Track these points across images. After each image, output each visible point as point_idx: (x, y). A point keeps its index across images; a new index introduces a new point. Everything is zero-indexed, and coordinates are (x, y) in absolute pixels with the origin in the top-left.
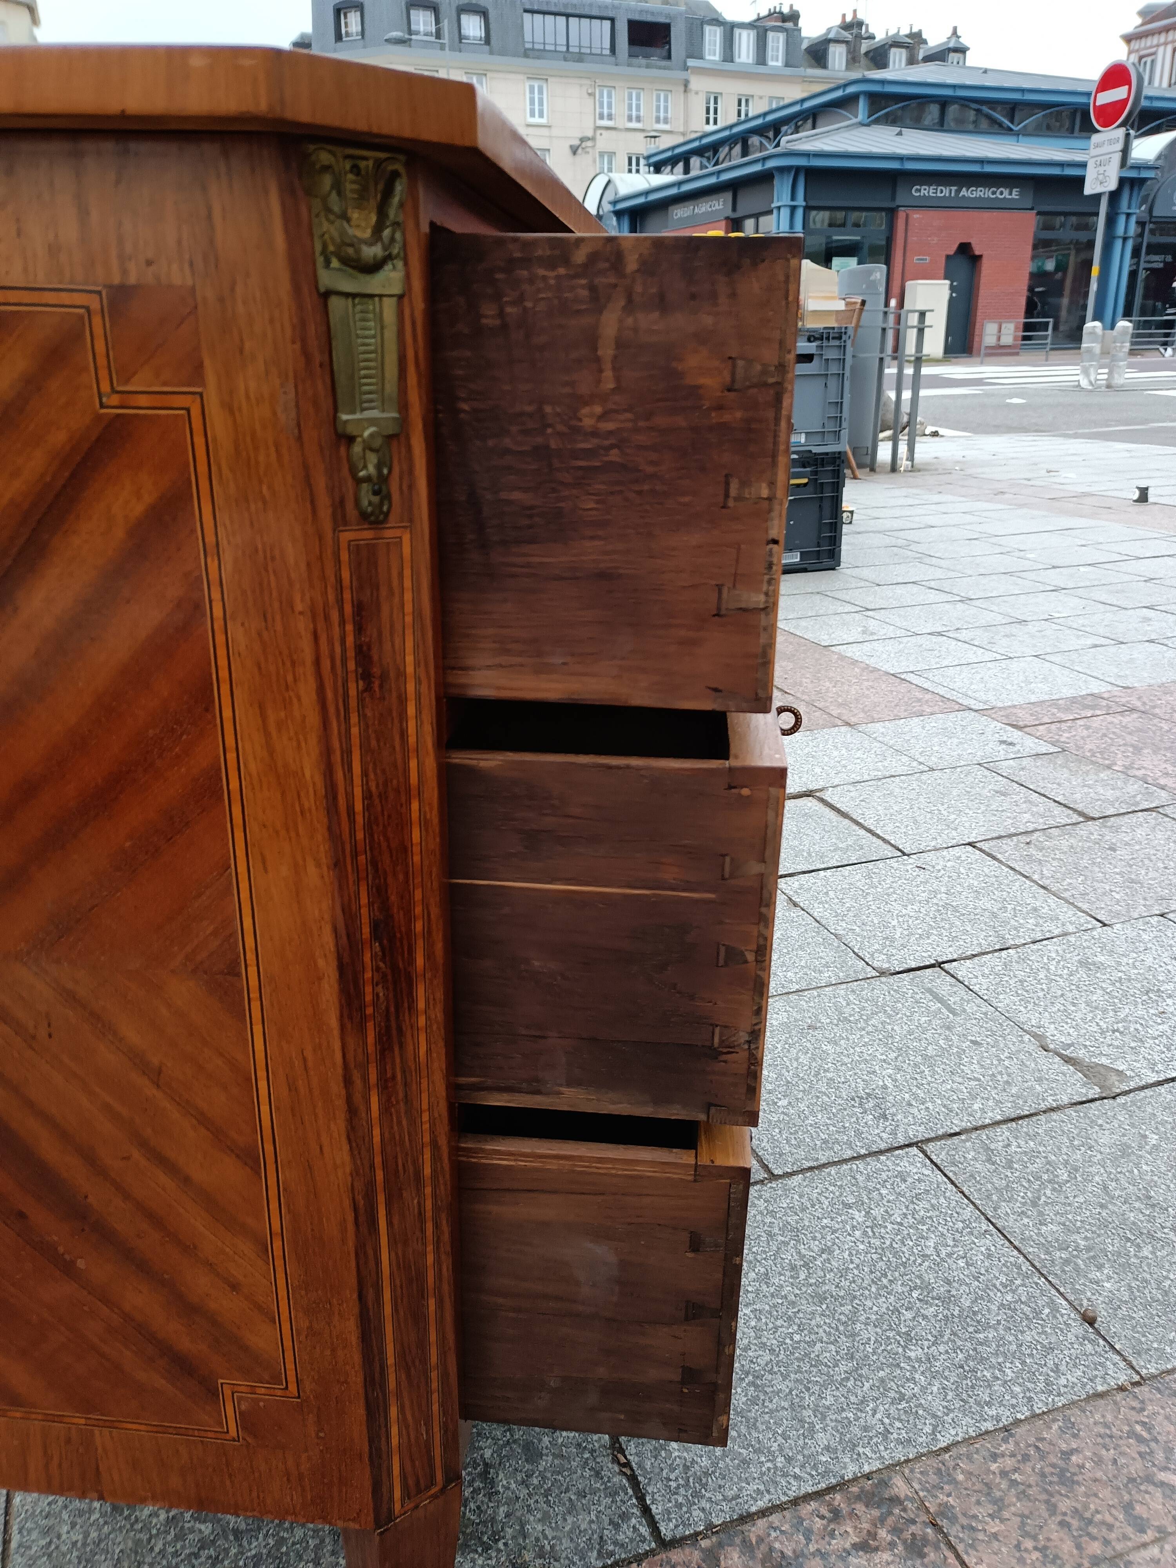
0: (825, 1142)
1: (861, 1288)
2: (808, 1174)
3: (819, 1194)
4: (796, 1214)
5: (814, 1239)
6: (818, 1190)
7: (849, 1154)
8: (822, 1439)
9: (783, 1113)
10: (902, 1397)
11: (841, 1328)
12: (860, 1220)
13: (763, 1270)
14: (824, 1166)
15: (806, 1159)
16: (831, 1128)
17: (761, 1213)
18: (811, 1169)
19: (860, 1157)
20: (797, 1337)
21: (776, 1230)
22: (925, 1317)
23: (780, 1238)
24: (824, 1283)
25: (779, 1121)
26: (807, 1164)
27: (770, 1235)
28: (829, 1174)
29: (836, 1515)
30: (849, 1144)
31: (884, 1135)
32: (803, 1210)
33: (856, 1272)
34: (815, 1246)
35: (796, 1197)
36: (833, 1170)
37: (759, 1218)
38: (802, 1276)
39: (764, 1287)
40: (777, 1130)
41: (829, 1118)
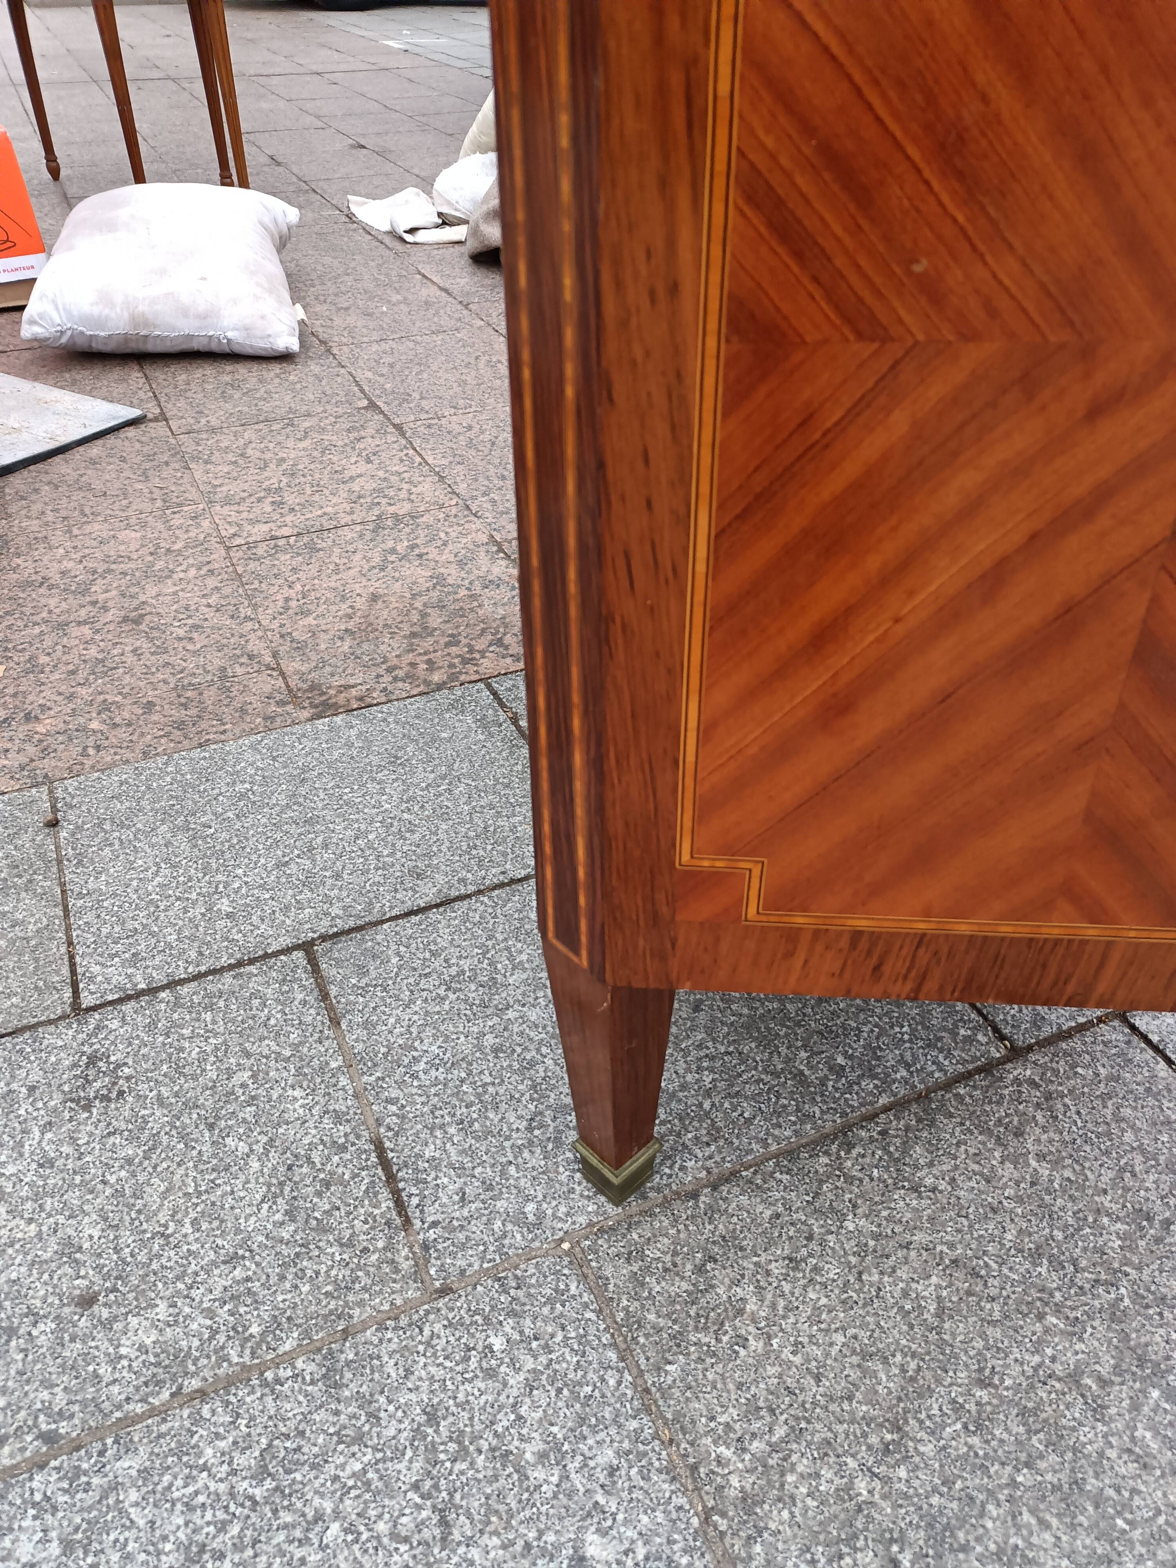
0: (210, 1007)
1: (264, 833)
2: (260, 953)
3: (258, 928)
4: (298, 902)
5: (290, 875)
6: (256, 932)
7: (184, 990)
8: (353, 732)
9: (248, 1055)
10: (274, 759)
11: (301, 800)
12: (225, 900)
13: (360, 842)
14: (231, 967)
15: (250, 975)
16: (186, 1032)
17: (340, 900)
18: (251, 962)
19: (173, 984)
20: (347, 790)
21: (329, 882)
22: (215, 814)
23: (327, 874)
24: (300, 834)
25: (262, 1039)
26: (253, 969)
27: (338, 876)
28: (231, 956)
29: (361, 699)
30: (177, 1004)
31: (115, 1024)
32: (287, 908)
33: (261, 847)
34: (293, 869)
35: (288, 922)
36: (224, 961)
37: (344, 894)
38: (319, 840)
39: (363, 827)
40: (273, 1022)
41: (182, 1050)
